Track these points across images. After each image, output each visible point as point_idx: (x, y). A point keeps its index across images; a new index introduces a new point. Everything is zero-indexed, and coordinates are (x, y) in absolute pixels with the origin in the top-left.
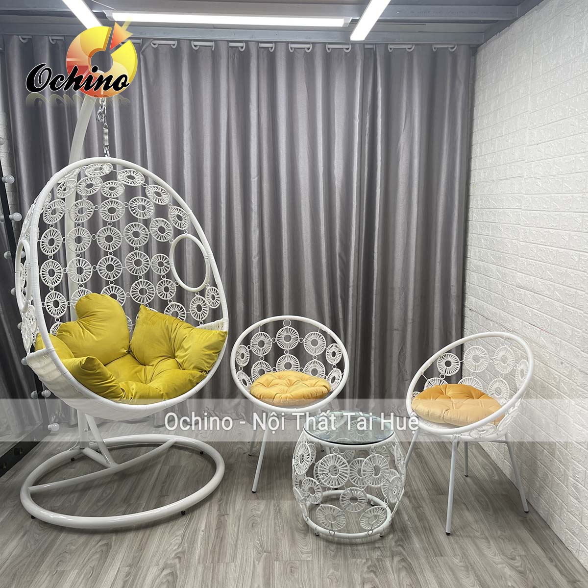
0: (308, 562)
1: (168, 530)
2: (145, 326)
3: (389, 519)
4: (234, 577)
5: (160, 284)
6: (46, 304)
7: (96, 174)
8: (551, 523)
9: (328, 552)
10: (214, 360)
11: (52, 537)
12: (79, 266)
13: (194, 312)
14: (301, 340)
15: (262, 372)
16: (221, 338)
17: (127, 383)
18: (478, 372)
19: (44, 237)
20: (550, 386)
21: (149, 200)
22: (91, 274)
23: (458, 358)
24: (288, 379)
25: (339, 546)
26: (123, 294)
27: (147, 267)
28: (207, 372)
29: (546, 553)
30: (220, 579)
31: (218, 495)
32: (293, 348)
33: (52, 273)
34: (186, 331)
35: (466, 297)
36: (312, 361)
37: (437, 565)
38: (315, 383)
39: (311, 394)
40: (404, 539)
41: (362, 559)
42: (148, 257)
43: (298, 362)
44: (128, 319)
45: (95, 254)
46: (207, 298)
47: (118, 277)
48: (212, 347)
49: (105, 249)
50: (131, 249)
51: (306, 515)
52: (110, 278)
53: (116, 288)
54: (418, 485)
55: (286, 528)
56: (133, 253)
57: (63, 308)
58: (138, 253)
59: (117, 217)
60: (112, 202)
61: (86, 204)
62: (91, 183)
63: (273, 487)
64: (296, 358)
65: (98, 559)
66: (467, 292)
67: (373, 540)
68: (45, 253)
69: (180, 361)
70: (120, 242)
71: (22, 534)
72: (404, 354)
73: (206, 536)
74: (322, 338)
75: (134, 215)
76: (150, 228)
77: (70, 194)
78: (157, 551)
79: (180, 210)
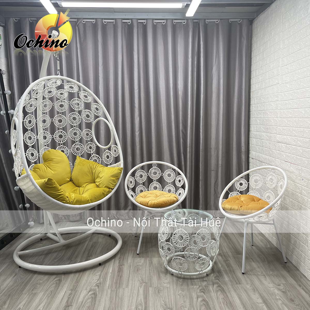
0: (167, 287)
1: (92, 272)
2: (79, 166)
3: (211, 266)
4: (127, 295)
5: (87, 145)
6: (27, 155)
7: (53, 86)
8: (299, 267)
9: (178, 283)
10: (116, 183)
11: (30, 276)
12: (44, 135)
13: (105, 159)
14: (162, 174)
15: (142, 191)
16: (119, 171)
17: (69, 194)
18: (257, 188)
19: (26, 119)
20: (296, 193)
21: (81, 100)
22: (51, 139)
23: (246, 181)
24: (156, 194)
25: (184, 280)
26: (68, 150)
27: (80, 136)
28: (112, 189)
29: (297, 282)
30: (120, 296)
31: (119, 256)
32: (158, 178)
33: (30, 138)
34: (101, 168)
35: (250, 152)
36: (168, 185)
37: (238, 288)
38: (170, 196)
39: (168, 201)
40: (219, 276)
41: (197, 286)
42: (80, 131)
43: (161, 186)
44: (70, 164)
45: (53, 129)
46: (112, 151)
47: (65, 141)
48: (115, 176)
49: (58, 127)
50: (72, 127)
51: (166, 264)
52: (60, 142)
53: (64, 147)
54: (226, 250)
55: (155, 271)
56: (73, 128)
57: (36, 157)
58: (76, 129)
59: (64, 110)
60: (61, 101)
61: (48, 102)
62: (51, 90)
63: (148, 252)
64: (160, 184)
65: (55, 287)
66: (250, 150)
67: (202, 277)
68: (26, 127)
69: (98, 184)
70: (66, 123)
71: (14, 275)
72: (217, 183)
73: (112, 275)
74: (173, 173)
75: (73, 108)
76: (82, 115)
77: (40, 96)
78: (86, 283)
79: (97, 105)
